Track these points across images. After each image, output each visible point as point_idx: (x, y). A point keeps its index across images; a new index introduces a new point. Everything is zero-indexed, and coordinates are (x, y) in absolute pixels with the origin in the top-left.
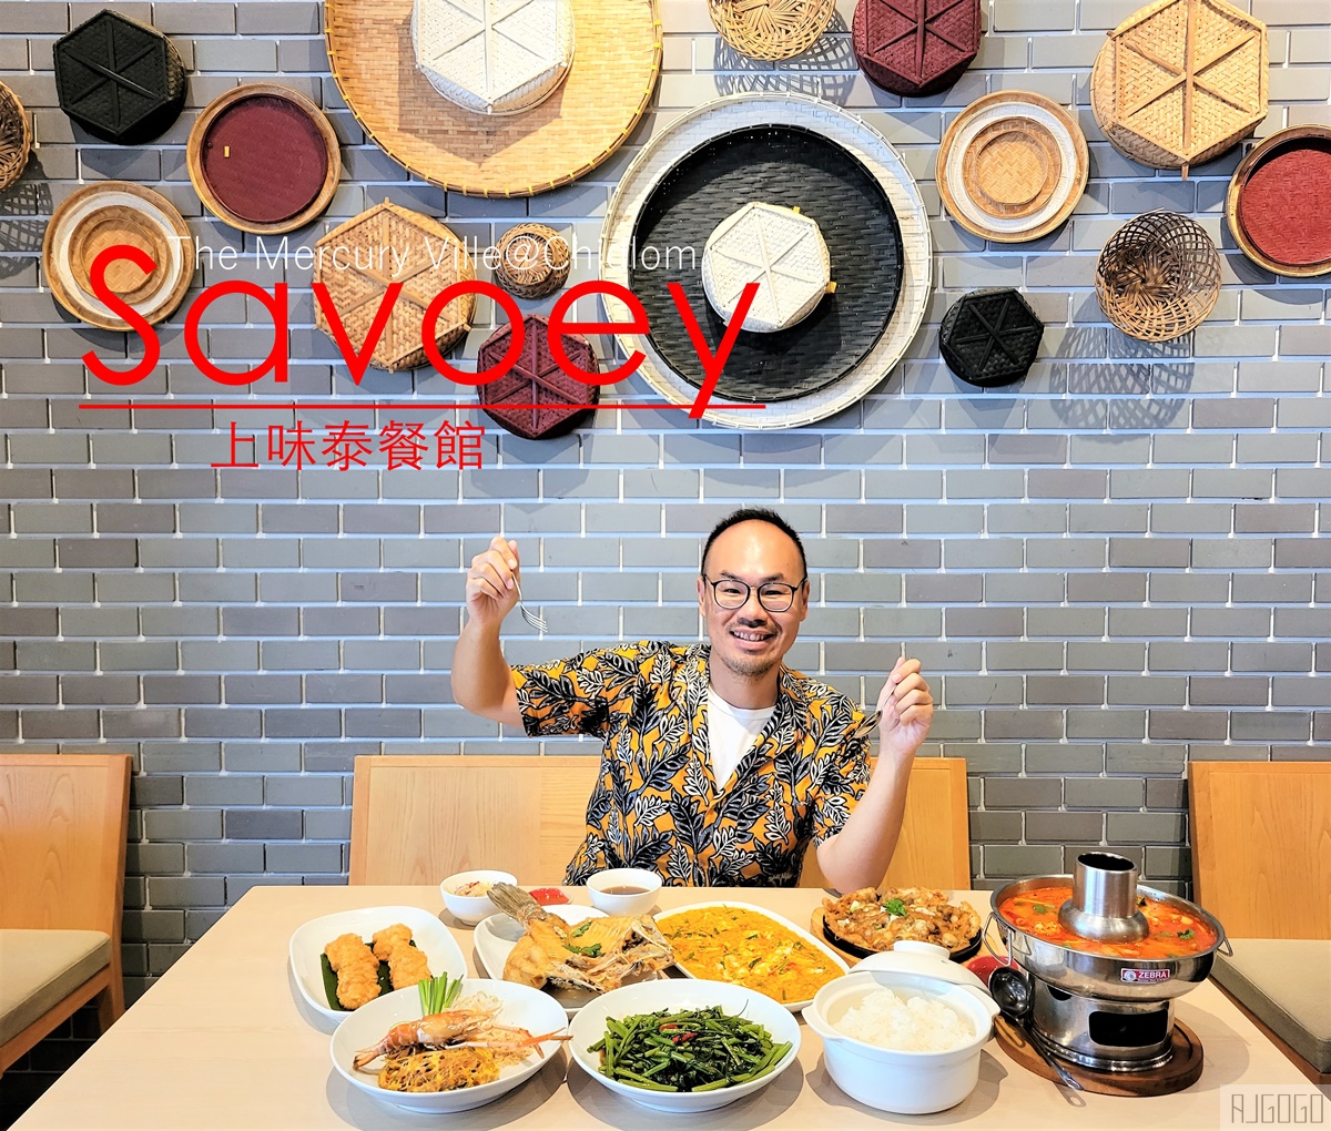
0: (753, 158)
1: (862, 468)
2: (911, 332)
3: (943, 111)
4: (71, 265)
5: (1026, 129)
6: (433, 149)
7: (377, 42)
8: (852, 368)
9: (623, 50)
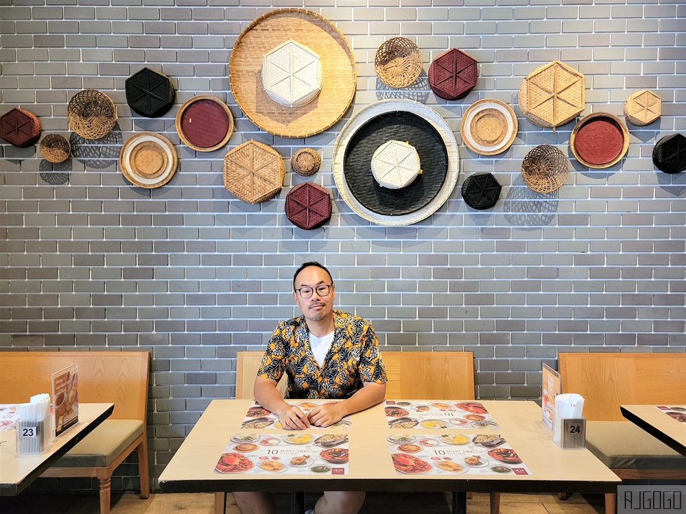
0: (391, 123)
1: (433, 240)
2: (451, 189)
3: (463, 105)
4: (130, 163)
5: (494, 113)
6: (269, 119)
7: (248, 79)
8: (429, 202)
9: (341, 83)
